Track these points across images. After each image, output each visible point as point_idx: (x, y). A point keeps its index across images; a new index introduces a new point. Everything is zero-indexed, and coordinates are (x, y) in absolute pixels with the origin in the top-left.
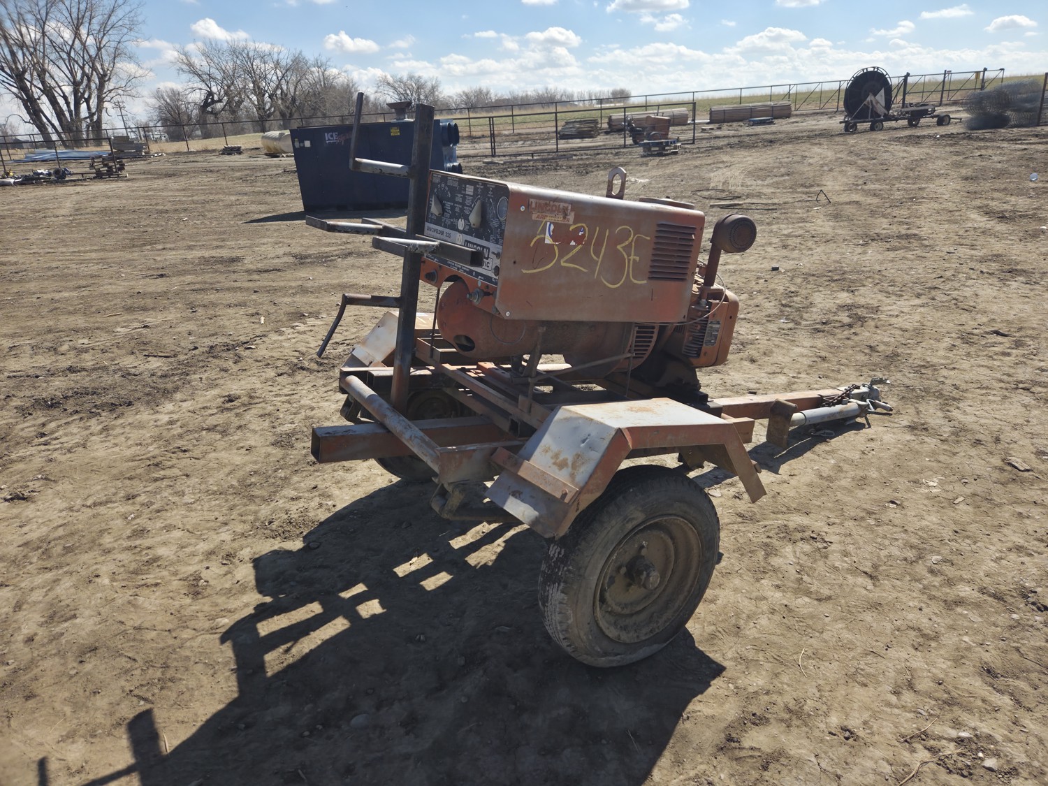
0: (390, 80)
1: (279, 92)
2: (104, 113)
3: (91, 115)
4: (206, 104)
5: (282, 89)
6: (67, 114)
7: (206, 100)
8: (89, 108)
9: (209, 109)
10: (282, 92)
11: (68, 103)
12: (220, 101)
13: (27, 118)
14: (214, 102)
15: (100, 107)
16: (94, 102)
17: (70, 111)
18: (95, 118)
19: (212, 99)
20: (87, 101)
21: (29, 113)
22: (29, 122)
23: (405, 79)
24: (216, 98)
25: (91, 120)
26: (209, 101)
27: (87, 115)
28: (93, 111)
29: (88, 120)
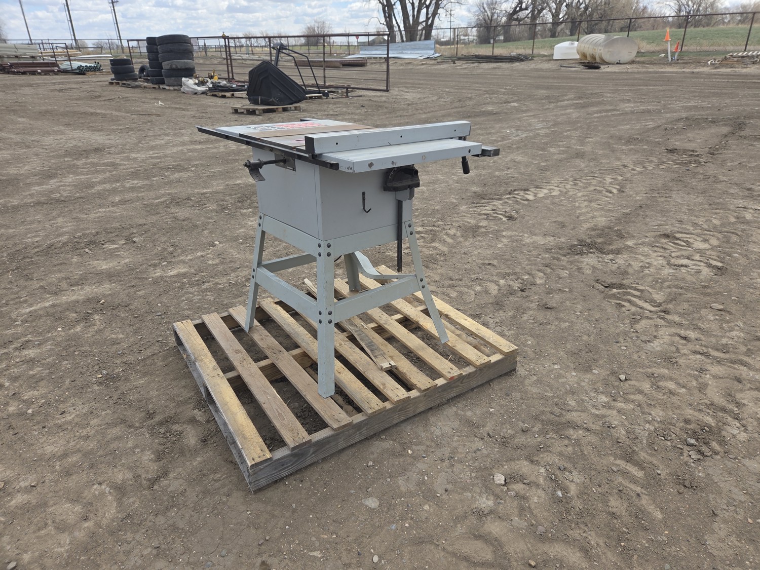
2: (437, 16)
3: (428, 19)
4: (515, 12)
6: (411, 18)
7: (516, 8)
8: (427, 13)
9: (515, 17)
11: (413, 9)
12: (526, 9)
13: (383, 20)
14: (521, 9)
15: (435, 13)
16: (431, 10)
17: (413, 16)
18: (430, 21)
19: (521, 7)
20: (428, 7)
21: (385, 16)
22: (383, 23)
24: (524, 6)
25: (427, 24)
26: (518, 9)
27: (424, 19)
28: (429, 16)
29: (424, 24)
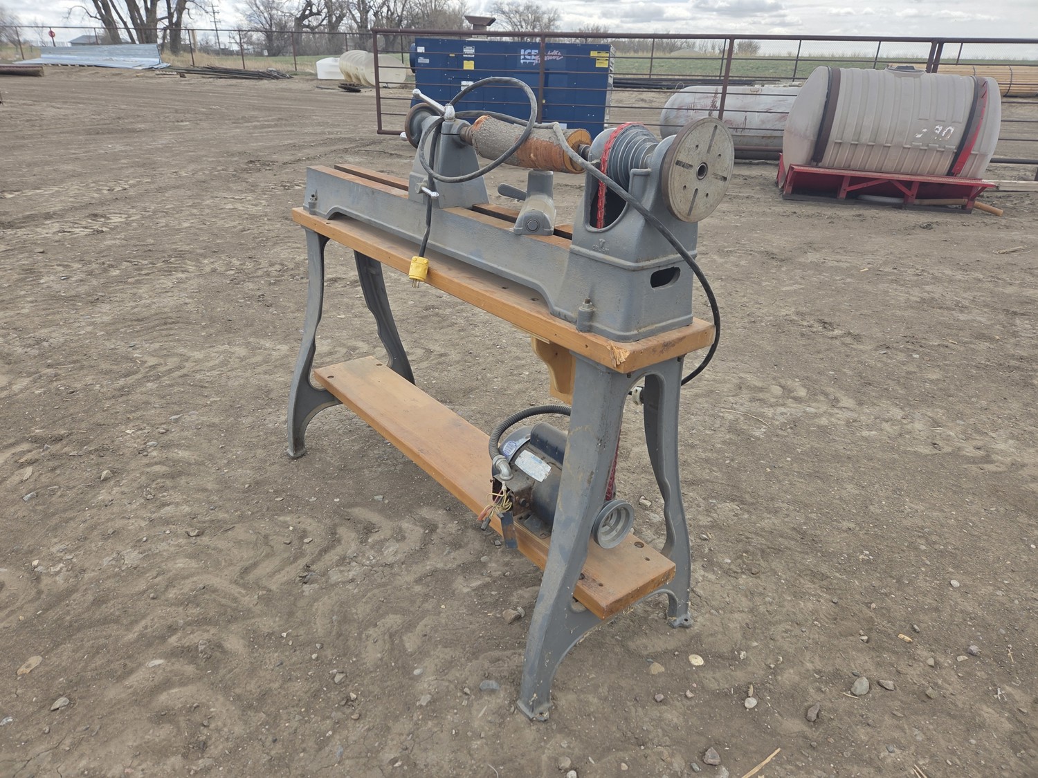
0: (506, 9)
1: (385, 9)
2: (185, 12)
3: (170, 16)
4: (304, 17)
5: (388, 7)
6: (143, 12)
7: (304, 10)
8: (169, 7)
9: (306, 22)
10: (389, 10)
12: (318, 13)
13: (94, 11)
14: (312, 14)
15: (181, 7)
16: (174, 2)
17: (146, 8)
18: (175, 19)
19: (311, 10)
21: (97, 6)
22: (96, 17)
23: (521, 9)
24: (315, 10)
25: (170, 21)
26: (307, 12)
27: (166, 14)
28: (172, 11)
29: (166, 22)
